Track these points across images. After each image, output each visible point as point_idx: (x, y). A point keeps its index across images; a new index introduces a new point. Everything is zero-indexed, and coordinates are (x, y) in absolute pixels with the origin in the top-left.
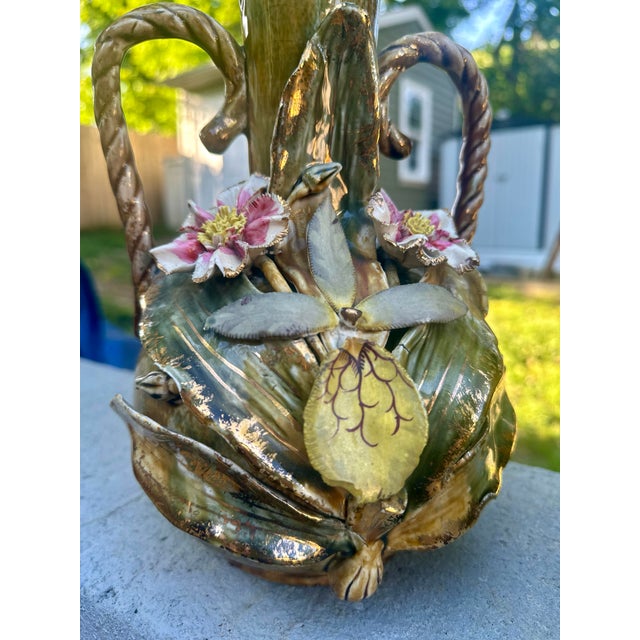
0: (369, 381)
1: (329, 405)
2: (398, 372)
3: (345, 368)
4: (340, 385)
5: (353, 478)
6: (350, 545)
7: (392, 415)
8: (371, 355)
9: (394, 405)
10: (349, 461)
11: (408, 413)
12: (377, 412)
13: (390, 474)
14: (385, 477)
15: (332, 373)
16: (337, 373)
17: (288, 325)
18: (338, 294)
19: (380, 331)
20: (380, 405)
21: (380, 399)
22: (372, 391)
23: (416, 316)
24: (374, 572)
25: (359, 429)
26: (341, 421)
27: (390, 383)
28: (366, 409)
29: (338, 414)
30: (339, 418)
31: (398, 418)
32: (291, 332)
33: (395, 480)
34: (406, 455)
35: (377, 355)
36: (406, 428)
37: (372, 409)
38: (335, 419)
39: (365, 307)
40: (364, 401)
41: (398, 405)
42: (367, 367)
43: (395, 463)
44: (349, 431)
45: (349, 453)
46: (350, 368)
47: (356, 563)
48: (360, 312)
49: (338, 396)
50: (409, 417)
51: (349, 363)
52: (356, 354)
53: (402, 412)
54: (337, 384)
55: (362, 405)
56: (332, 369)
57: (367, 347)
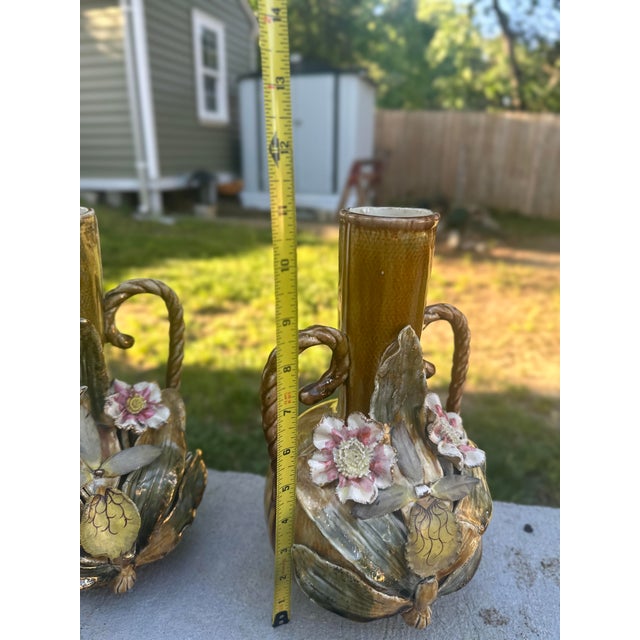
0: (111, 506)
2: (124, 499)
3: (98, 503)
4: (96, 512)
6: (115, 570)
7: (123, 519)
8: (111, 493)
9: (123, 514)
10: (104, 545)
11: (130, 516)
12: (116, 519)
13: (125, 543)
14: (122, 545)
15: (91, 508)
16: (93, 507)
18: (92, 461)
19: (116, 476)
20: (117, 516)
21: (117, 513)
22: (112, 510)
24: (130, 578)
25: (108, 529)
27: (121, 505)
28: (110, 519)
29: (96, 525)
30: (97, 527)
31: (126, 520)
35: (113, 493)
36: (130, 523)
37: (113, 518)
38: (95, 529)
39: (106, 466)
40: (109, 516)
41: (125, 514)
42: (109, 500)
43: (126, 539)
44: (103, 531)
45: (105, 540)
46: (100, 502)
47: (120, 577)
48: (103, 470)
49: (95, 518)
50: (131, 518)
51: (100, 500)
52: (102, 493)
53: (127, 516)
54: (94, 512)
55: (108, 518)
57: (108, 490)
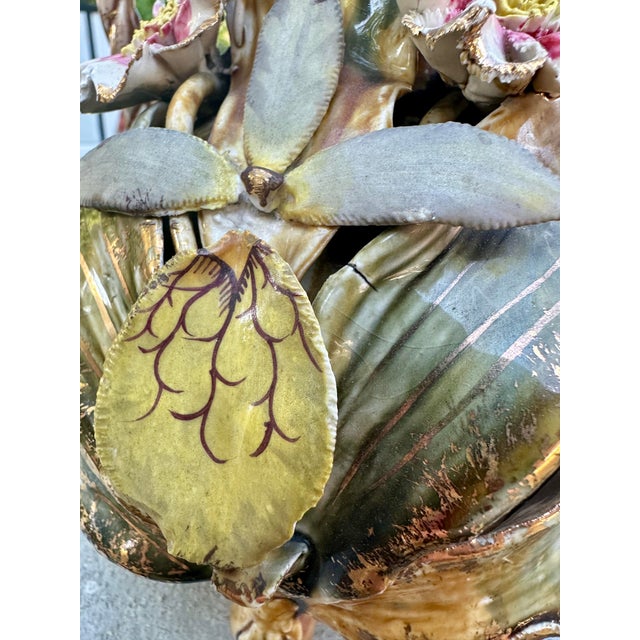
0: (240, 329)
1: (152, 357)
2: (298, 325)
3: (204, 291)
4: (182, 322)
5: (162, 505)
7: (260, 415)
8: (259, 275)
9: (270, 394)
10: (163, 473)
11: (292, 424)
12: (239, 398)
13: (235, 526)
14: (225, 528)
15: (168, 295)
16: (180, 298)
17: (131, 189)
19: (314, 226)
20: (246, 385)
21: (250, 373)
22: (240, 351)
23: (396, 202)
25: (199, 420)
26: (165, 394)
27: (277, 346)
28: (219, 384)
29: (163, 378)
30: (162, 386)
31: (271, 426)
32: (133, 204)
33: (243, 544)
34: (269, 508)
35: (267, 277)
36: (280, 455)
37: (231, 388)
38: (155, 386)
40: (220, 368)
41: (278, 397)
42: (246, 299)
43: (247, 511)
44: (177, 416)
45: (168, 458)
46: (214, 293)
49: (172, 344)
50: (291, 433)
51: (217, 283)
53: (282, 417)
54: (176, 320)
55: (214, 374)
56: (171, 288)
57: (255, 256)
